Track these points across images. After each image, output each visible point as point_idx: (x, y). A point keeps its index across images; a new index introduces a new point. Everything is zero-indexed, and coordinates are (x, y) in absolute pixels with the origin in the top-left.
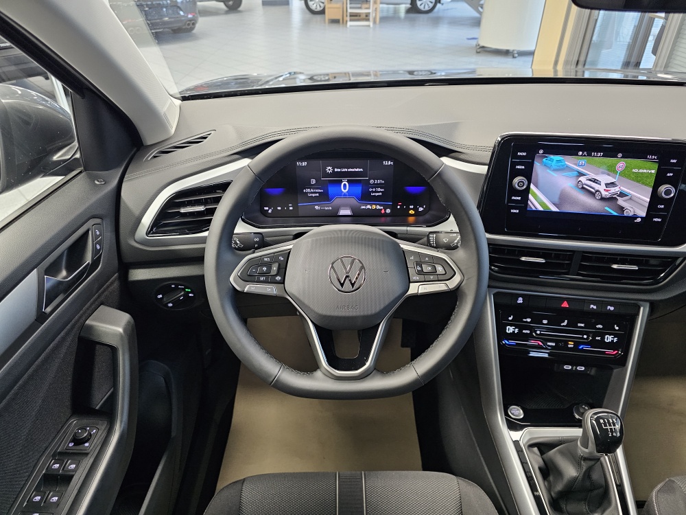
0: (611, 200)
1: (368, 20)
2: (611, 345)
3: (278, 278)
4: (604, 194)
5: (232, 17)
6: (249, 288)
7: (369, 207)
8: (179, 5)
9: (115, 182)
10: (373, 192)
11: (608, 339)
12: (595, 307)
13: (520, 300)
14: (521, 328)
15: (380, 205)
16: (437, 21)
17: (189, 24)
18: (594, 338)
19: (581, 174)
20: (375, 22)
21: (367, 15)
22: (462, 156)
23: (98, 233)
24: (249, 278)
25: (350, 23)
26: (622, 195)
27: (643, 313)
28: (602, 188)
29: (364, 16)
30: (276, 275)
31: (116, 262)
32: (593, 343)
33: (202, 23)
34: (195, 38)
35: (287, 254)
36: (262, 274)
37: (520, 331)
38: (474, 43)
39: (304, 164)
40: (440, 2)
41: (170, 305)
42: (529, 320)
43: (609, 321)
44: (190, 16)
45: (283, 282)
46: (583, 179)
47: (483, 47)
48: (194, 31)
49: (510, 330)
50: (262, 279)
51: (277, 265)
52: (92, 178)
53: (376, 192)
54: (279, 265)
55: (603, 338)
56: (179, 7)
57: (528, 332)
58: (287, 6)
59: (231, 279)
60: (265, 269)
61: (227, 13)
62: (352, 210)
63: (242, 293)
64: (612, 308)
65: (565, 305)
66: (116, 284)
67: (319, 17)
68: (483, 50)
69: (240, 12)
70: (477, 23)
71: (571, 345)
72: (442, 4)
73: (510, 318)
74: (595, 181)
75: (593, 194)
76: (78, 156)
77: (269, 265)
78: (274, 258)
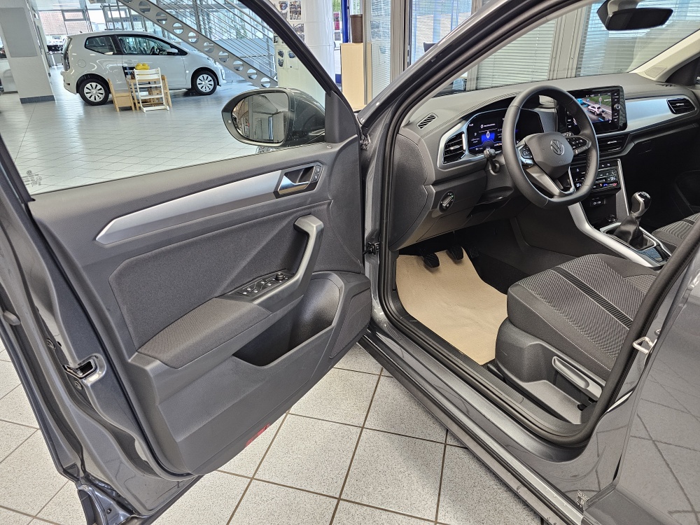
0: (599, 115)
4: (598, 112)
19: (589, 105)
26: (603, 112)
27: (620, 163)
28: (596, 110)
40: (218, 84)
46: (590, 107)
71: (601, 185)
72: (221, 86)
74: (593, 107)
75: (593, 113)
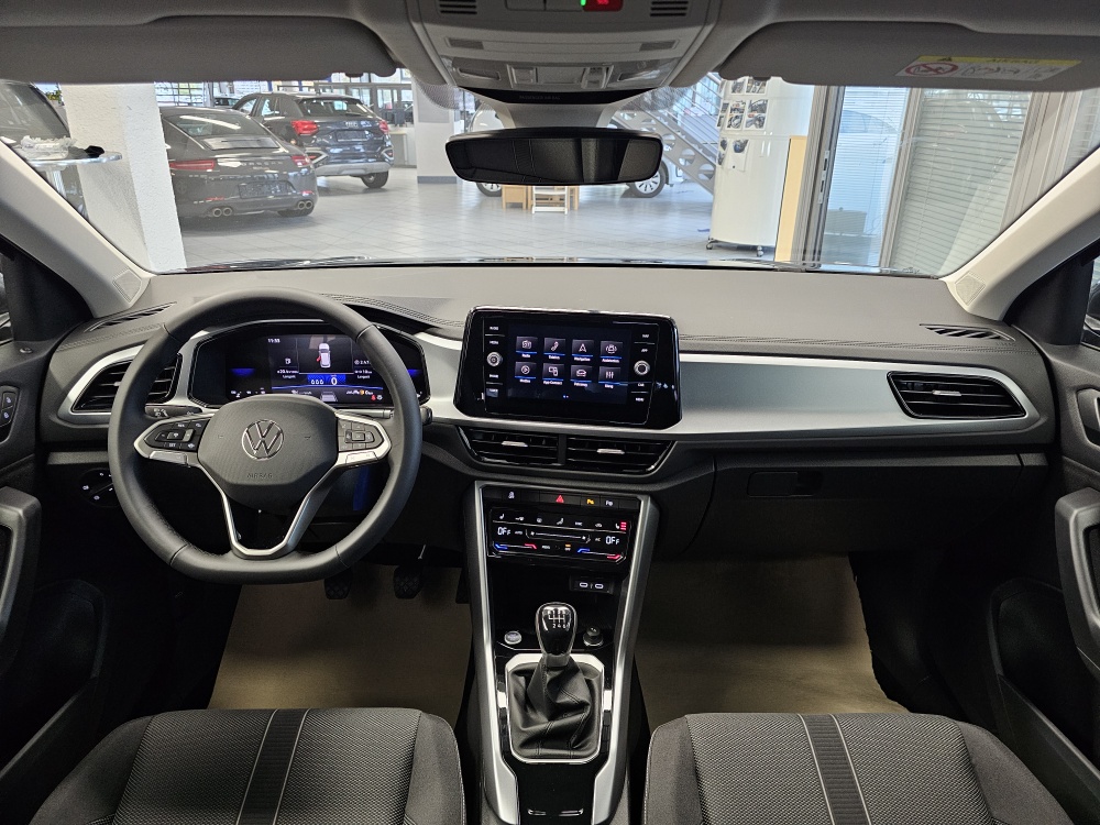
1: (563, 205)
2: (613, 549)
3: (191, 446)
5: (373, 197)
6: (154, 454)
7: (356, 392)
8: (291, 180)
9: (45, 353)
10: (360, 374)
11: (610, 540)
12: (592, 502)
13: (512, 496)
14: (513, 528)
15: (370, 390)
16: (664, 208)
17: (302, 205)
18: (593, 539)
20: (572, 207)
21: (562, 199)
22: (439, 332)
23: (9, 401)
24: (157, 444)
25: (535, 209)
27: (645, 508)
29: (557, 200)
30: (190, 442)
31: (33, 441)
32: (593, 546)
33: (322, 204)
34: (313, 223)
35: (205, 423)
36: (173, 440)
37: (512, 532)
38: (705, 236)
39: (277, 341)
40: (667, 183)
41: (97, 498)
42: (522, 519)
43: (610, 517)
44: (305, 194)
45: (196, 450)
47: (716, 241)
48: (311, 215)
49: (502, 531)
50: (171, 445)
51: (191, 431)
52: (18, 347)
53: (362, 374)
54: (194, 432)
55: (603, 540)
56: (291, 184)
57: (521, 533)
58: (452, 185)
59: (136, 444)
60: (176, 435)
61: (365, 191)
62: (337, 396)
63: (148, 459)
64: (611, 504)
65: (560, 500)
66: (30, 466)
67: (495, 200)
68: (715, 245)
69: (384, 190)
70: (707, 209)
71: (568, 548)
72: (672, 185)
73: (501, 517)
76: (9, 325)
77: (182, 432)
78: (190, 425)
